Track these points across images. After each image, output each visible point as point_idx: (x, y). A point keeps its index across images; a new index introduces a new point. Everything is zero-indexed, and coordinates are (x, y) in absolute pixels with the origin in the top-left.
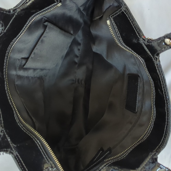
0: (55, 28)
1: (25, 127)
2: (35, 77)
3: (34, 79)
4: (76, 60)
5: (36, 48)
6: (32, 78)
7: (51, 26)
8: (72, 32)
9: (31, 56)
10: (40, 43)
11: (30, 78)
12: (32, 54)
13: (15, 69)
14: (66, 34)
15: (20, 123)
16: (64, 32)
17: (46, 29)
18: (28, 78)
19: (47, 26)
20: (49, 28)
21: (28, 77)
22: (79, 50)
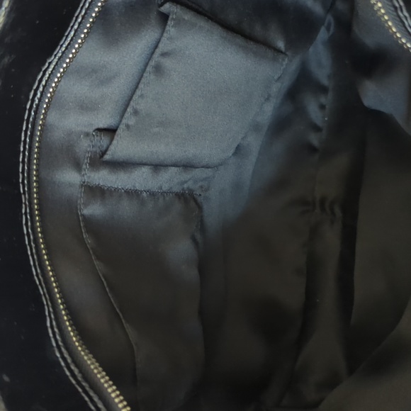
0: (202, 22)
1: (77, 366)
2: (163, 193)
3: (161, 200)
4: (315, 139)
5: (138, 92)
6: (152, 194)
7: (186, 18)
8: (281, 44)
9: (124, 121)
10: (152, 77)
11: (144, 194)
12: (126, 115)
13: (78, 166)
14: (252, 45)
15: (63, 349)
16: (240, 40)
17: (168, 28)
18: (133, 194)
19: (171, 17)
20: (179, 22)
21: (136, 191)
22: (322, 107)
